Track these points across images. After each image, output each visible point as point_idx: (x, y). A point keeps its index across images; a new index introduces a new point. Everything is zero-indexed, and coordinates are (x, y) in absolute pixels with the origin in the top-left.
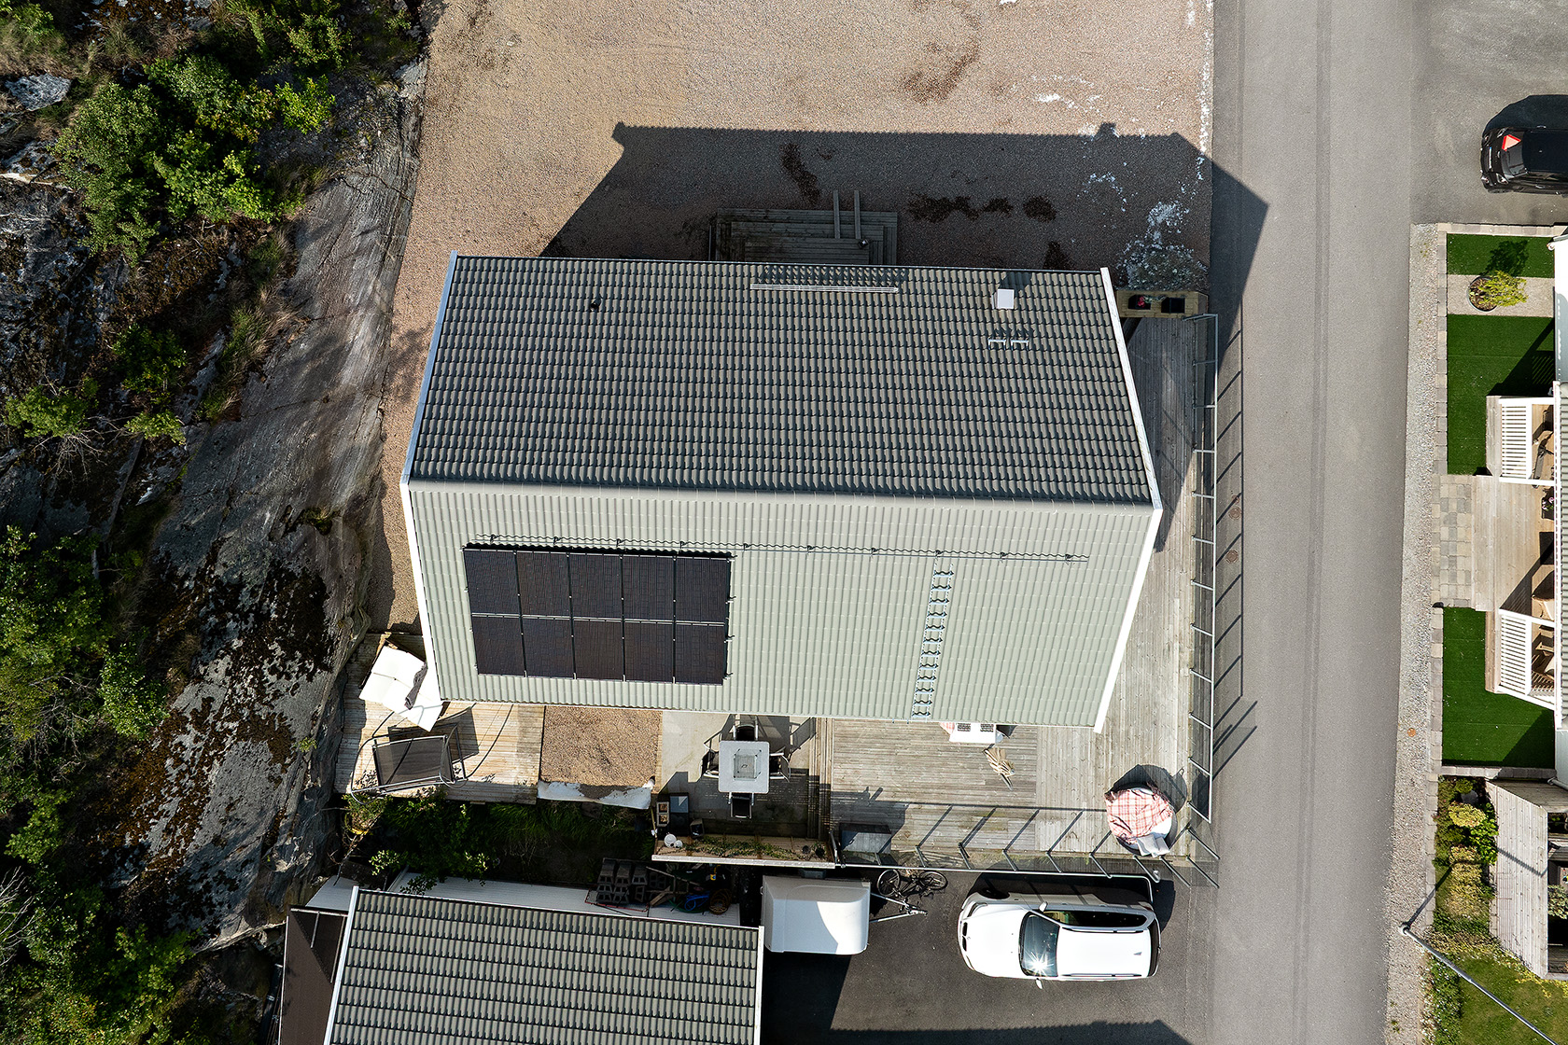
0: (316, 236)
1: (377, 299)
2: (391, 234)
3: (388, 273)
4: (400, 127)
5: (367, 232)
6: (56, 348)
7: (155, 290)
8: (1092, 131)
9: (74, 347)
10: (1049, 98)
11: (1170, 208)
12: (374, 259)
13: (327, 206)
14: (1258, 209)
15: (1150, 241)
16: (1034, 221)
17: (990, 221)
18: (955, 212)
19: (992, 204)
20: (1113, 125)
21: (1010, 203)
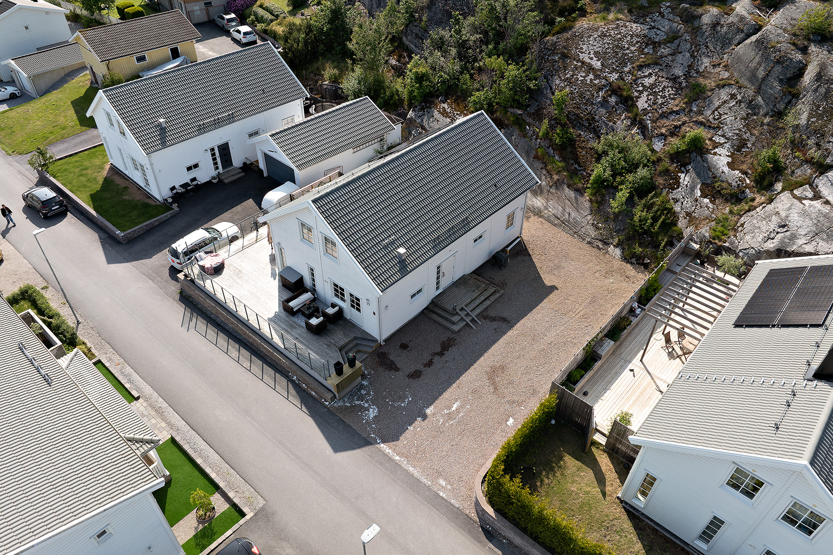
0: (576, 198)
1: (546, 212)
2: (565, 224)
3: (552, 218)
4: (600, 240)
5: (569, 215)
6: (579, 117)
7: (583, 148)
8: (429, 411)
9: (577, 123)
10: (455, 406)
11: (372, 416)
12: (559, 215)
13: (584, 205)
14: (337, 448)
15: (367, 402)
16: (413, 370)
17: (426, 357)
18: (440, 350)
19: (433, 363)
20: (423, 420)
21: (427, 368)
